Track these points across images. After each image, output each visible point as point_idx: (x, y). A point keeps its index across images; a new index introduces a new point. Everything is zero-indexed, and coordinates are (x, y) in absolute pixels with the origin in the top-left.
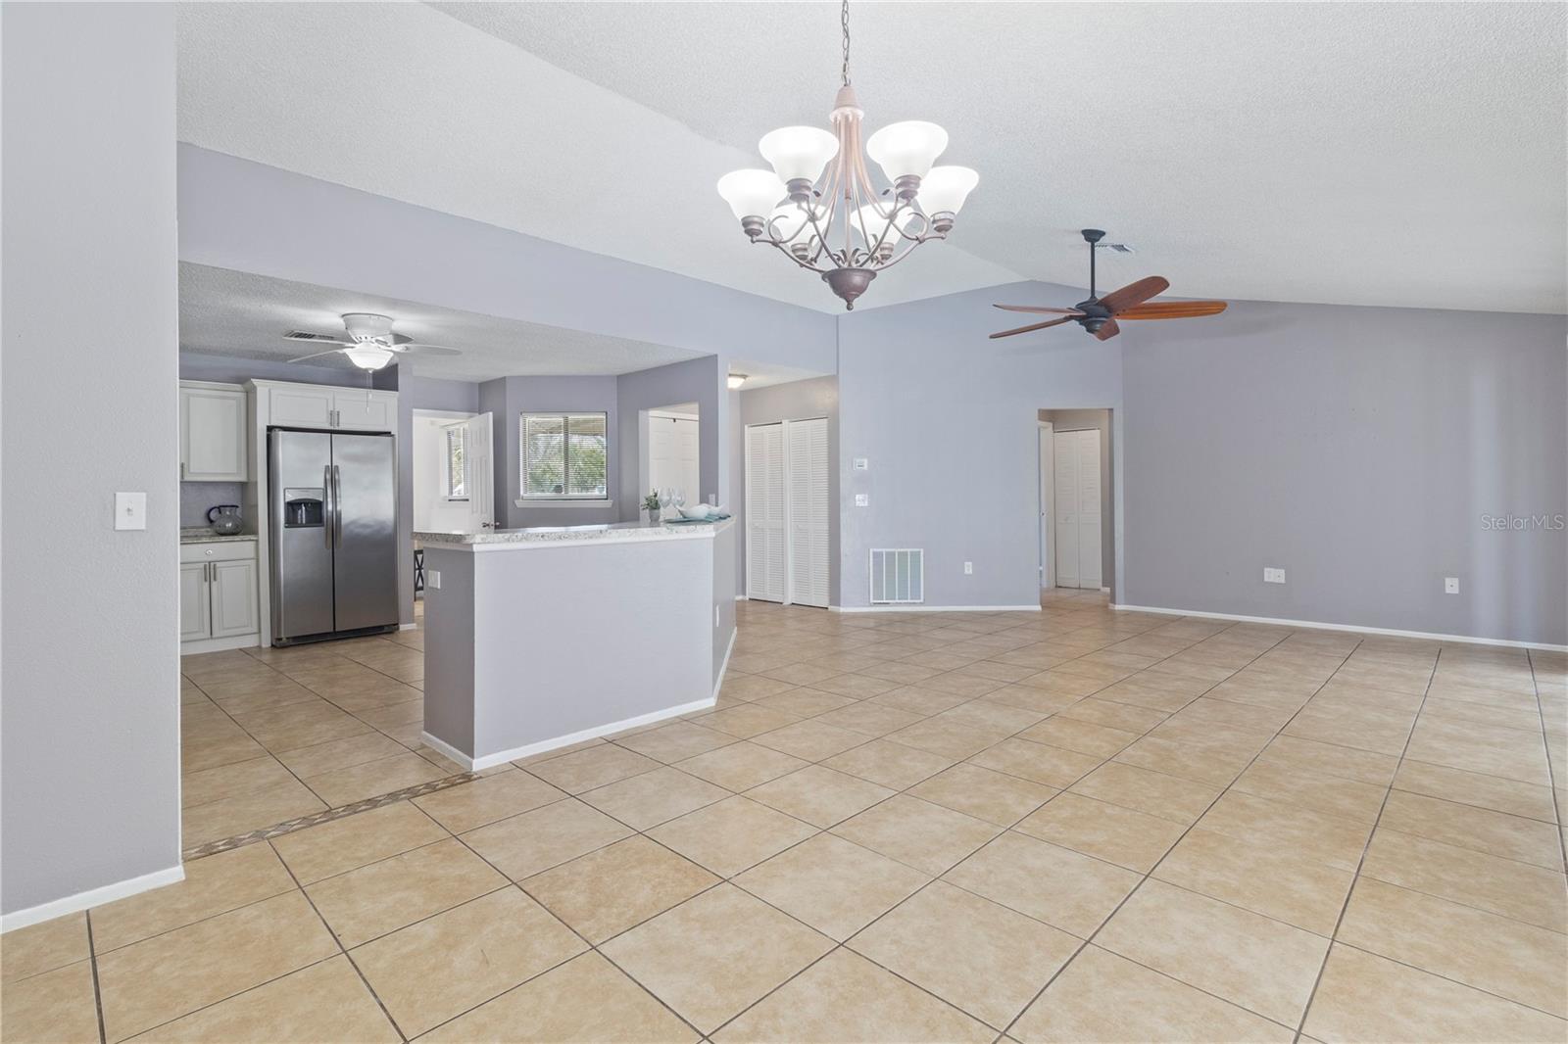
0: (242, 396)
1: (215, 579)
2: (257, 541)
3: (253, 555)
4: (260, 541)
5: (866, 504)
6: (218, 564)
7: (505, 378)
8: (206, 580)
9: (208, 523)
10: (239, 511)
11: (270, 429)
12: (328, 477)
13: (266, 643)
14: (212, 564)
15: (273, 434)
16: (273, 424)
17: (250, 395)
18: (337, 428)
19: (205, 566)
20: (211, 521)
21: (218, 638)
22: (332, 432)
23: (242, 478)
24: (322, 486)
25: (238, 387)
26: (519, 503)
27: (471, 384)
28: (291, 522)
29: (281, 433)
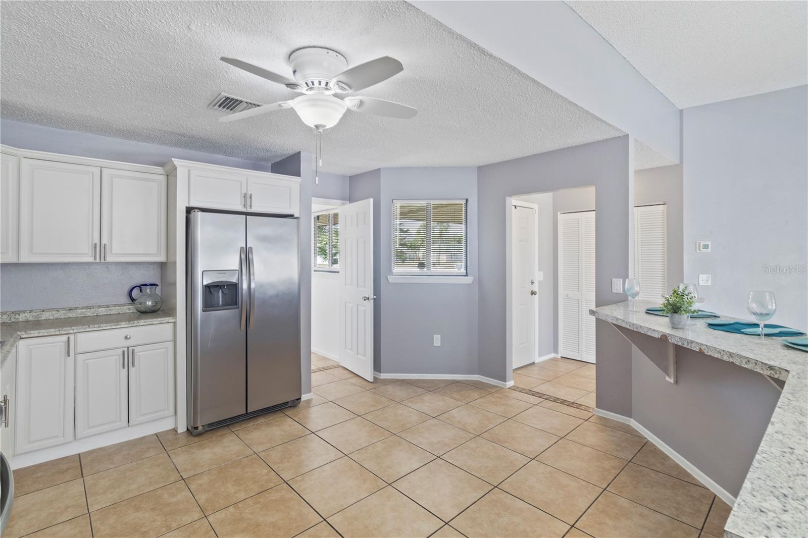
0: (163, 179)
1: (133, 366)
2: (175, 323)
3: (171, 337)
4: (178, 323)
5: (710, 283)
6: (136, 349)
7: (379, 169)
8: (124, 367)
9: (130, 301)
10: (158, 288)
11: (189, 210)
12: (243, 257)
13: (182, 429)
14: (130, 349)
15: (192, 214)
16: (192, 204)
17: (171, 175)
18: (249, 210)
19: (124, 352)
20: (133, 300)
21: (134, 425)
22: (247, 214)
23: (162, 258)
24: (237, 267)
25: (160, 170)
26: (391, 279)
27: (344, 177)
28: (209, 305)
29: (200, 214)
